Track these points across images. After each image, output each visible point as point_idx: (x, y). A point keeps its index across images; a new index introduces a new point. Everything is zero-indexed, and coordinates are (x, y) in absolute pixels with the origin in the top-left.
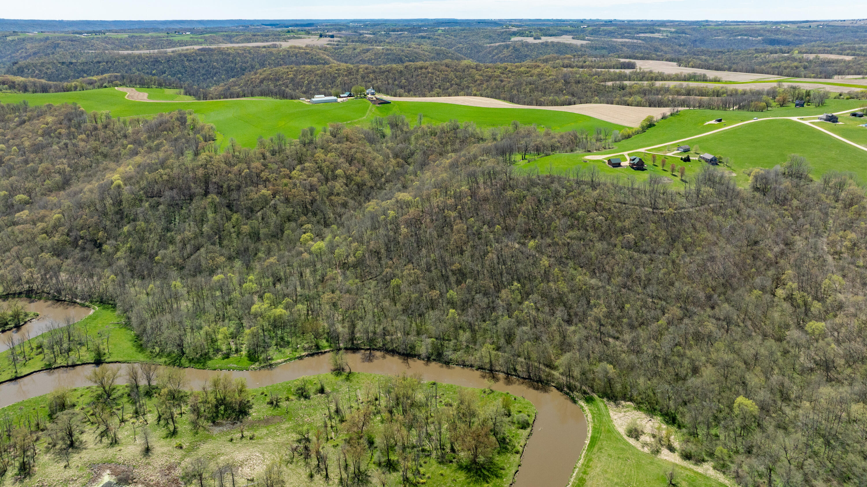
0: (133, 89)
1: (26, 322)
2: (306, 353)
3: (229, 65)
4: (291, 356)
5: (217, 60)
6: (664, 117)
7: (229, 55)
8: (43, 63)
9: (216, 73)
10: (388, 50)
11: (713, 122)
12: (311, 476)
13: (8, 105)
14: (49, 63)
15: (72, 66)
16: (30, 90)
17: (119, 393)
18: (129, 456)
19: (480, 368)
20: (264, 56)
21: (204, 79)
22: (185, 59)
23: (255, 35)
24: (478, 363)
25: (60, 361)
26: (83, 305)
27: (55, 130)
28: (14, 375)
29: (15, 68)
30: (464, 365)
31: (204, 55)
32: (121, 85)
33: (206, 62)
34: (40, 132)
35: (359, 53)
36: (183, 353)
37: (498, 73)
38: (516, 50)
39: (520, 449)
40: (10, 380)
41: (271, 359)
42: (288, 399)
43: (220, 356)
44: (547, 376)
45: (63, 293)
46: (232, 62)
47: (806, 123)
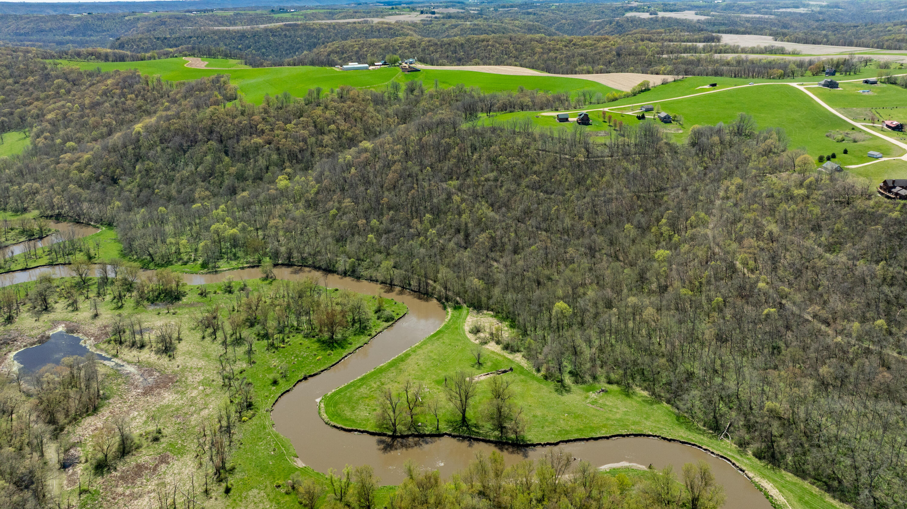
0: (200, 59)
1: (47, 236)
2: (248, 265)
3: (313, 40)
4: (236, 266)
5: (301, 35)
6: (664, 83)
7: (313, 30)
8: (141, 38)
9: (299, 48)
10: (475, 25)
11: (707, 87)
12: (204, 338)
13: (85, 71)
14: (146, 39)
15: (166, 41)
16: (111, 59)
17: (93, 282)
18: (81, 318)
19: (382, 283)
20: (348, 31)
21: (287, 54)
22: (271, 34)
23: (356, 12)
24: (381, 278)
25: (60, 261)
26: (95, 227)
27: (112, 91)
28: (25, 266)
29: (117, 43)
30: (371, 280)
31: (288, 30)
32: (189, 55)
33: (290, 37)
34: (100, 92)
35: (447, 28)
36: (153, 260)
37: (560, 45)
38: (619, 26)
39: (374, 333)
40: (22, 270)
41: (219, 267)
42: (215, 293)
43: (180, 263)
44: (432, 289)
45: (82, 217)
46: (316, 37)
47: (802, 88)
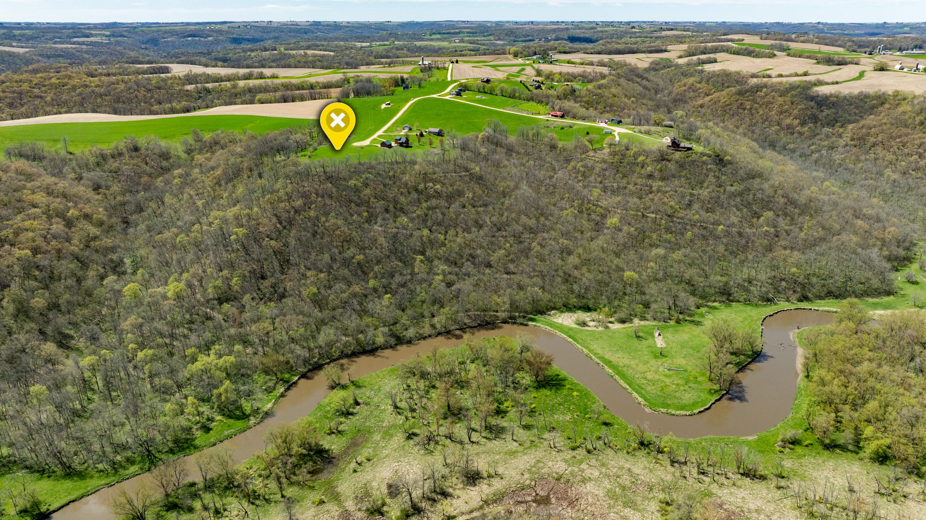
2: (283, 389)
11: (385, 106)
30: (425, 338)
44: (490, 318)
47: (448, 98)
